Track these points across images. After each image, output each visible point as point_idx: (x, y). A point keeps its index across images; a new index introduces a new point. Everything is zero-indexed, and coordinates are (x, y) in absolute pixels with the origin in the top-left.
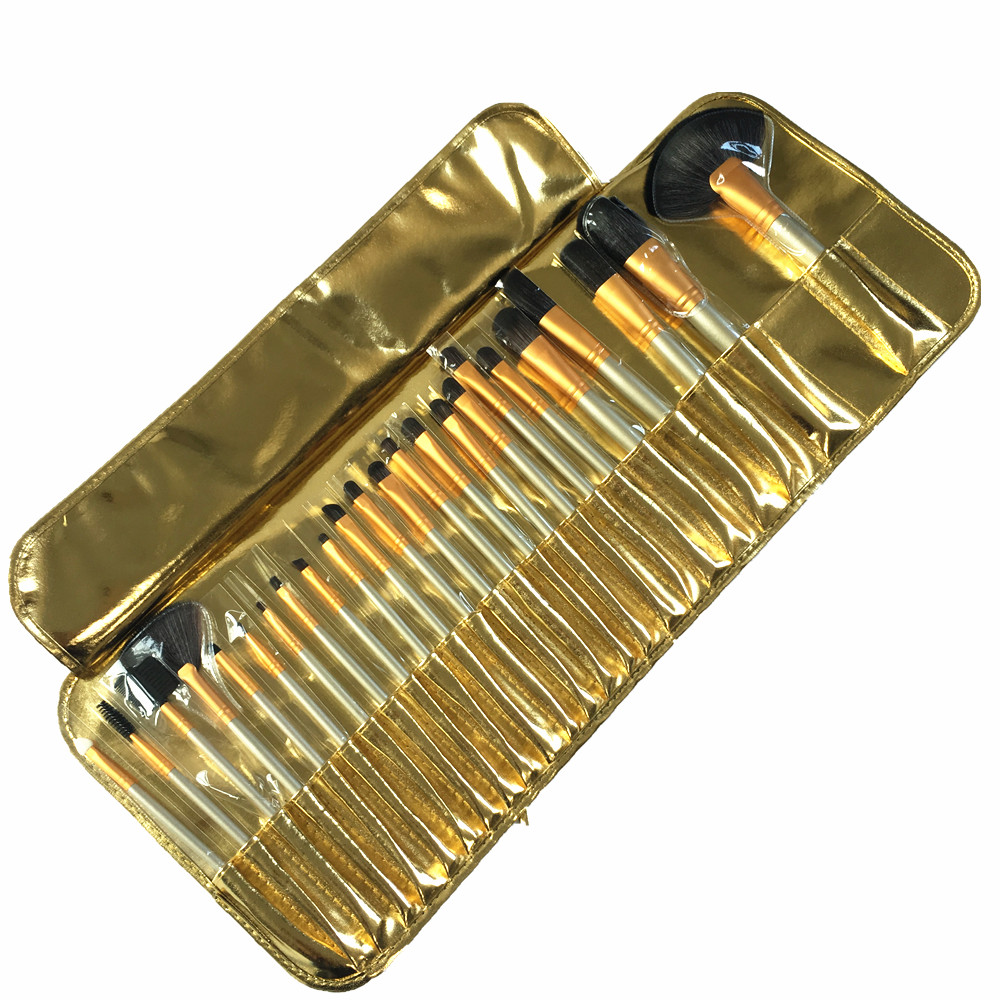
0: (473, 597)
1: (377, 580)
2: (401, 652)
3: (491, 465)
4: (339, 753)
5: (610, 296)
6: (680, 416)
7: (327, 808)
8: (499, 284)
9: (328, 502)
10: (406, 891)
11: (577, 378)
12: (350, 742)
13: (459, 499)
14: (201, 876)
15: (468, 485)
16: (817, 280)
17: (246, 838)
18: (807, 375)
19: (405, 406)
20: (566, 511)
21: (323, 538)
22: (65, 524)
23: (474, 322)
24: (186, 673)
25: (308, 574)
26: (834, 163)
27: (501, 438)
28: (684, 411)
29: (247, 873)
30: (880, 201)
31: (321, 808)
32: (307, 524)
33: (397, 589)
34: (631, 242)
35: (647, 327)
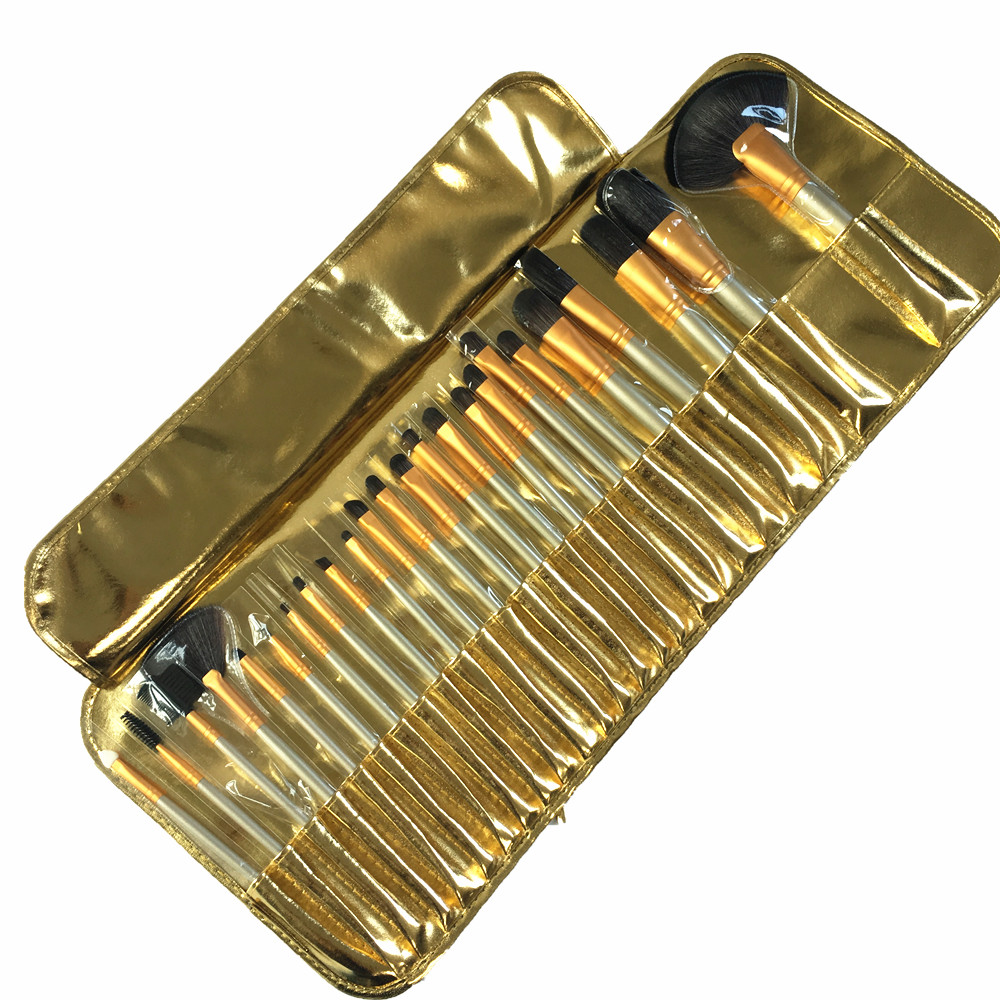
0: (502, 591)
1: (403, 577)
2: (430, 649)
3: (515, 454)
4: (370, 757)
5: (633, 273)
6: (708, 397)
7: (360, 813)
8: (518, 264)
9: (350, 497)
10: (444, 894)
11: (601, 361)
12: (382, 745)
13: (485, 491)
14: (234, 886)
15: (493, 476)
16: (845, 250)
17: (279, 847)
18: (837, 349)
19: (425, 395)
20: (595, 498)
21: (347, 536)
22: (79, 532)
23: (493, 304)
24: (211, 679)
25: (332, 573)
26: (860, 126)
27: (525, 426)
28: (712, 391)
29: (281, 882)
30: (908, 165)
31: (355, 814)
32: (328, 520)
33: (424, 585)
34: (655, 217)
35: (672, 306)
